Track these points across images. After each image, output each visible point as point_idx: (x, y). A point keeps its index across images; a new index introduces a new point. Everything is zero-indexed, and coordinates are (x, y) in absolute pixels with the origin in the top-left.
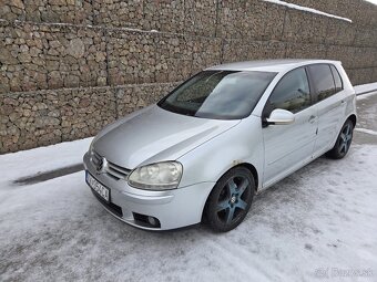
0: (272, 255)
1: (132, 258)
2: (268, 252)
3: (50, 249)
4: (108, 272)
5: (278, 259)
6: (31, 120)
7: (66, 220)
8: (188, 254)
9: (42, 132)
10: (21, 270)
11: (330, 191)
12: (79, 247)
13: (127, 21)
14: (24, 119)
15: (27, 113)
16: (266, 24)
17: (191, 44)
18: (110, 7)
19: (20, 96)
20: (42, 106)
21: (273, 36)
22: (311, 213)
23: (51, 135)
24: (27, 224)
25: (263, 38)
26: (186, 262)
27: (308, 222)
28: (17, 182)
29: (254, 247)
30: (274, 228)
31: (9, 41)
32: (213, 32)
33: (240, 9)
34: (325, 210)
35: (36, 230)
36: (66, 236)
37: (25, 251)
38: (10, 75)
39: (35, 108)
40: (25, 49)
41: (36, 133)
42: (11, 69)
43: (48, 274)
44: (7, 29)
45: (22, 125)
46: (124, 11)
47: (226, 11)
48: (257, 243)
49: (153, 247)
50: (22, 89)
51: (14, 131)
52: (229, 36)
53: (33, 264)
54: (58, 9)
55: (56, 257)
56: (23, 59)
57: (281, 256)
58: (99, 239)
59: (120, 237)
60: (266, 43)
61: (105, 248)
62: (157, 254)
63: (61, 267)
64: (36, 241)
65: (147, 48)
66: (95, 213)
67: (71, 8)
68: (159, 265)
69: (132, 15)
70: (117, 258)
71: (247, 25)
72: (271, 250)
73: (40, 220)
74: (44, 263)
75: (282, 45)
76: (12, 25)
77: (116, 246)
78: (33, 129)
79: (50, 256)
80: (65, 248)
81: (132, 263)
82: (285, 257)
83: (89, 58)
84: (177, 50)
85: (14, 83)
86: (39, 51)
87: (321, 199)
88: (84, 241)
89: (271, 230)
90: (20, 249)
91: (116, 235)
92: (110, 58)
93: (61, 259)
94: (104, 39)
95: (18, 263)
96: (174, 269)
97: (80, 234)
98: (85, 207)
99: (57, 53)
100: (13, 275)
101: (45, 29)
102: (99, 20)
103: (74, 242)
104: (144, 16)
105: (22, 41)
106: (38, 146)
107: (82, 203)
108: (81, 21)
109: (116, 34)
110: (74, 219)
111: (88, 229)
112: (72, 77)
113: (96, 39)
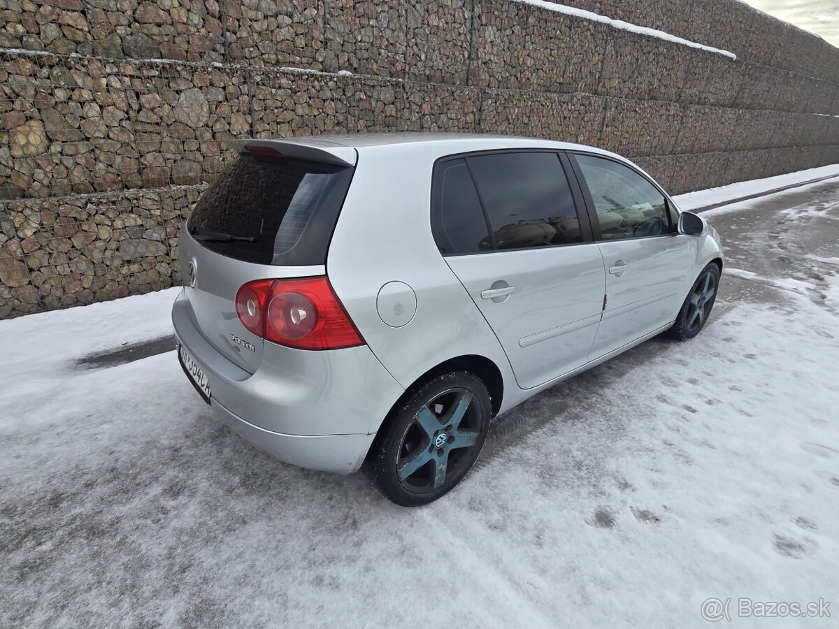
0: (529, 536)
1: (257, 531)
2: (523, 529)
3: (111, 503)
4: (206, 557)
5: (540, 545)
6: (113, 245)
7: (151, 444)
8: (364, 527)
9: (134, 268)
10: (47, 546)
11: (662, 399)
12: (163, 502)
13: (291, 53)
14: (99, 244)
15: (104, 233)
16: (568, 60)
17: (417, 100)
18: (257, 26)
19: (90, 201)
20: (132, 220)
21: (581, 85)
22: (620, 445)
23: (152, 274)
24: (80, 449)
25: (562, 89)
26: (357, 544)
27: (611, 465)
28: (83, 361)
29: (496, 517)
30: (542, 475)
31: (60, 94)
32: (463, 75)
33: (517, 29)
34: (646, 441)
35: (94, 462)
36: (145, 476)
37: (64, 504)
38: (69, 162)
39: (118, 224)
40: (93, 111)
41: (124, 270)
42: (69, 149)
43: (95, 556)
44: (56, 71)
45: (97, 256)
46: (285, 33)
47: (490, 33)
48: (504, 508)
49: (301, 510)
50: (94, 187)
51: (83, 266)
52: (494, 83)
53: (72, 534)
54: (155, 30)
55: (119, 520)
56: (90, 130)
57: (546, 538)
58: (203, 485)
59: (243, 484)
60: (566, 97)
61: (210, 507)
62: (304, 524)
63: (122, 543)
64: (89, 485)
65: (330, 107)
66: (207, 430)
67: (181, 28)
68: (305, 548)
69: (301, 42)
70: (230, 529)
71: (530, 62)
72: (529, 525)
73: (105, 441)
74: (94, 532)
75: (597, 101)
76: (65, 64)
77: (232, 503)
78: (117, 262)
79: (108, 517)
80: (138, 502)
81: (254, 541)
82: (555, 540)
83: (218, 127)
84: (391, 110)
85: (78, 176)
86: (121, 115)
87: (642, 416)
88: (174, 490)
89: (535, 480)
90: (56, 501)
91: (237, 479)
92: (258, 127)
93: (126, 525)
94: (245, 89)
95: (48, 529)
96: (331, 559)
97: (171, 473)
98: (190, 418)
99: (155, 118)
100: (31, 556)
101: (130, 70)
102: (237, 53)
103: (156, 490)
104: (325, 43)
105: (86, 95)
106: (129, 294)
107: (186, 411)
108: (201, 55)
109: (270, 80)
110: (165, 442)
111: (187, 465)
112: (187, 165)
113: (231, 89)
